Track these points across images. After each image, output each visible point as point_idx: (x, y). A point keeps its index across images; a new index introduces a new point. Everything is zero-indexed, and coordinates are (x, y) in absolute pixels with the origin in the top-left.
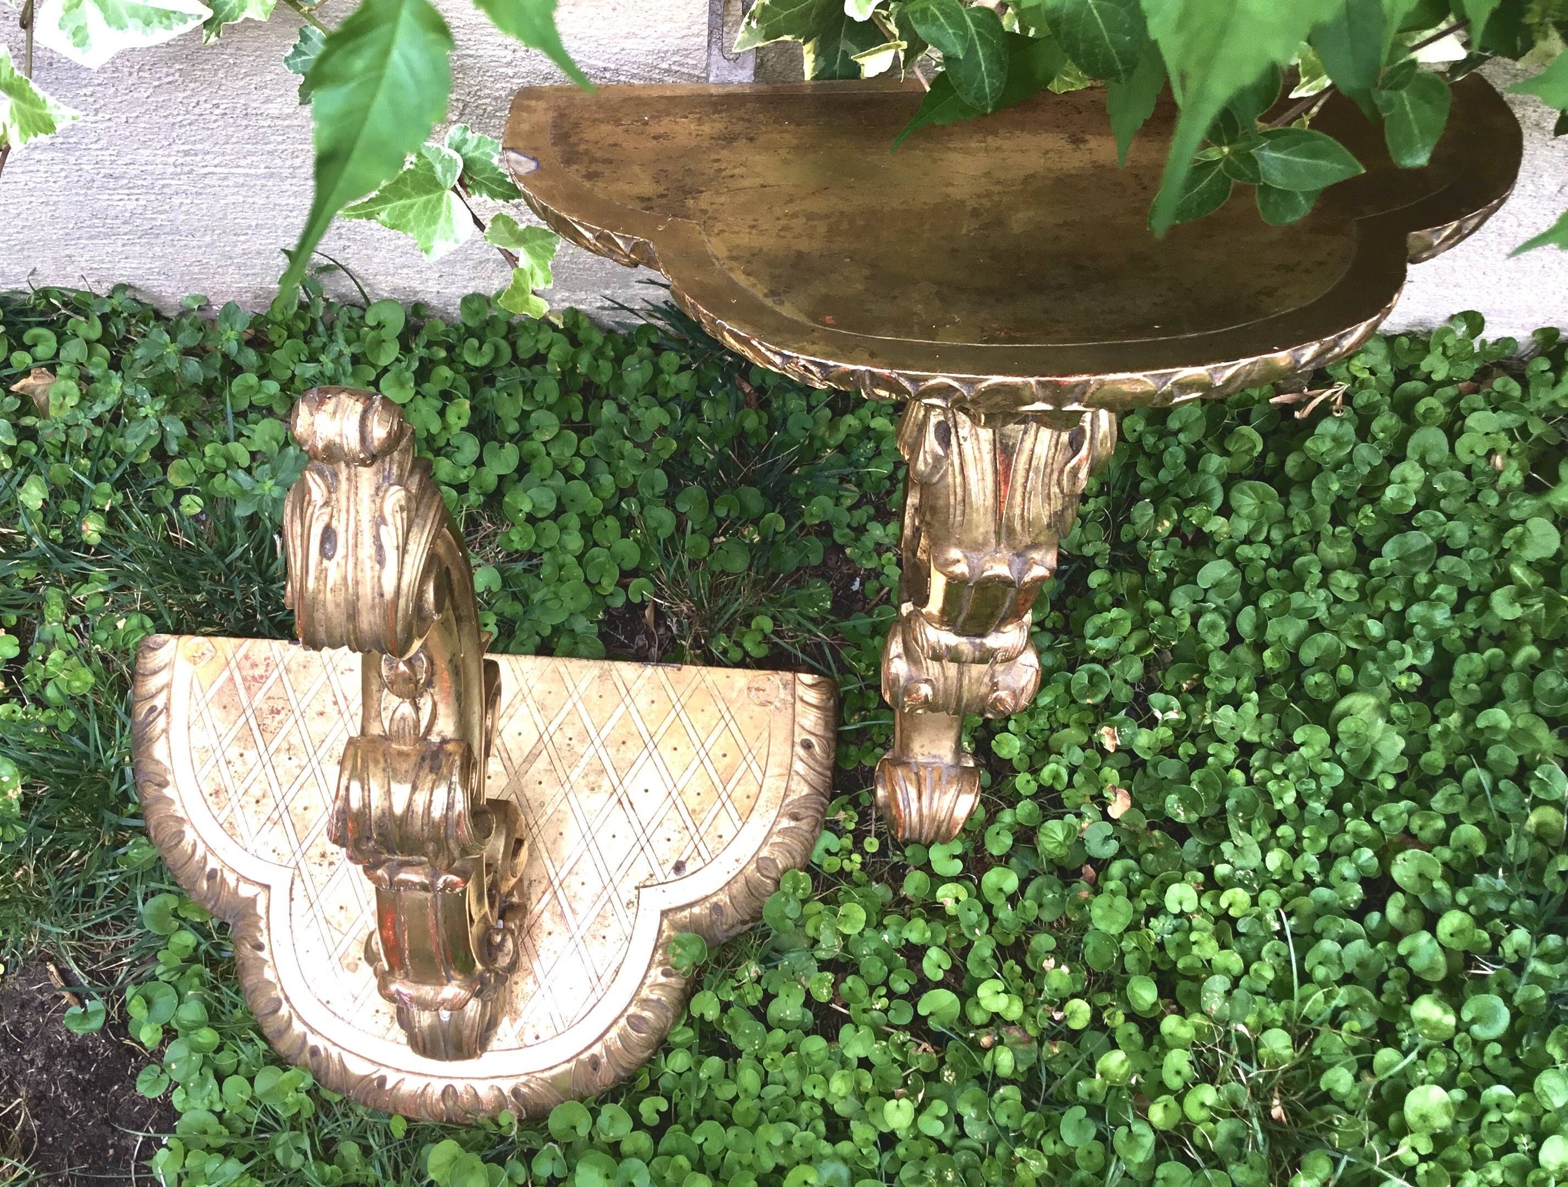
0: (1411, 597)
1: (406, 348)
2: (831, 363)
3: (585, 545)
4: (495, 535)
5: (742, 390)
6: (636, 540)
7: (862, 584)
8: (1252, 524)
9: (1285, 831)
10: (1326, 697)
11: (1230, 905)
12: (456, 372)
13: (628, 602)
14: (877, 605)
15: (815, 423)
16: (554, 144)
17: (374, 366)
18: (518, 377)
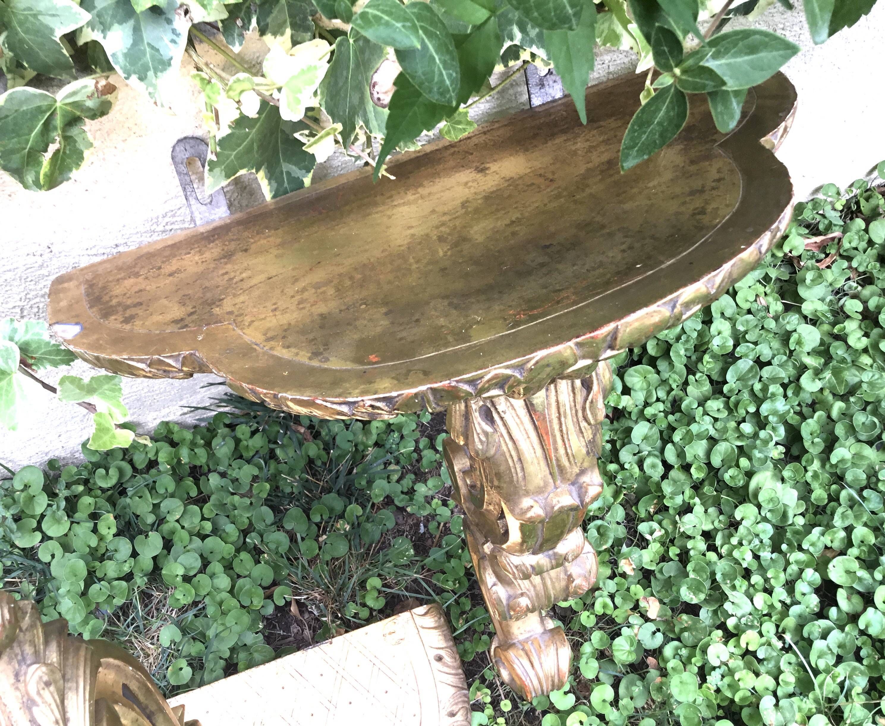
0: (759, 401)
1: (52, 495)
2: (394, 394)
3: (232, 580)
4: (165, 599)
5: (298, 432)
6: (266, 562)
7: (425, 526)
8: (645, 392)
9: (756, 579)
10: (741, 483)
11: (747, 644)
12: (96, 497)
13: (277, 607)
14: (441, 537)
15: (355, 434)
16: (91, 307)
17: (33, 517)
18: (142, 483)
